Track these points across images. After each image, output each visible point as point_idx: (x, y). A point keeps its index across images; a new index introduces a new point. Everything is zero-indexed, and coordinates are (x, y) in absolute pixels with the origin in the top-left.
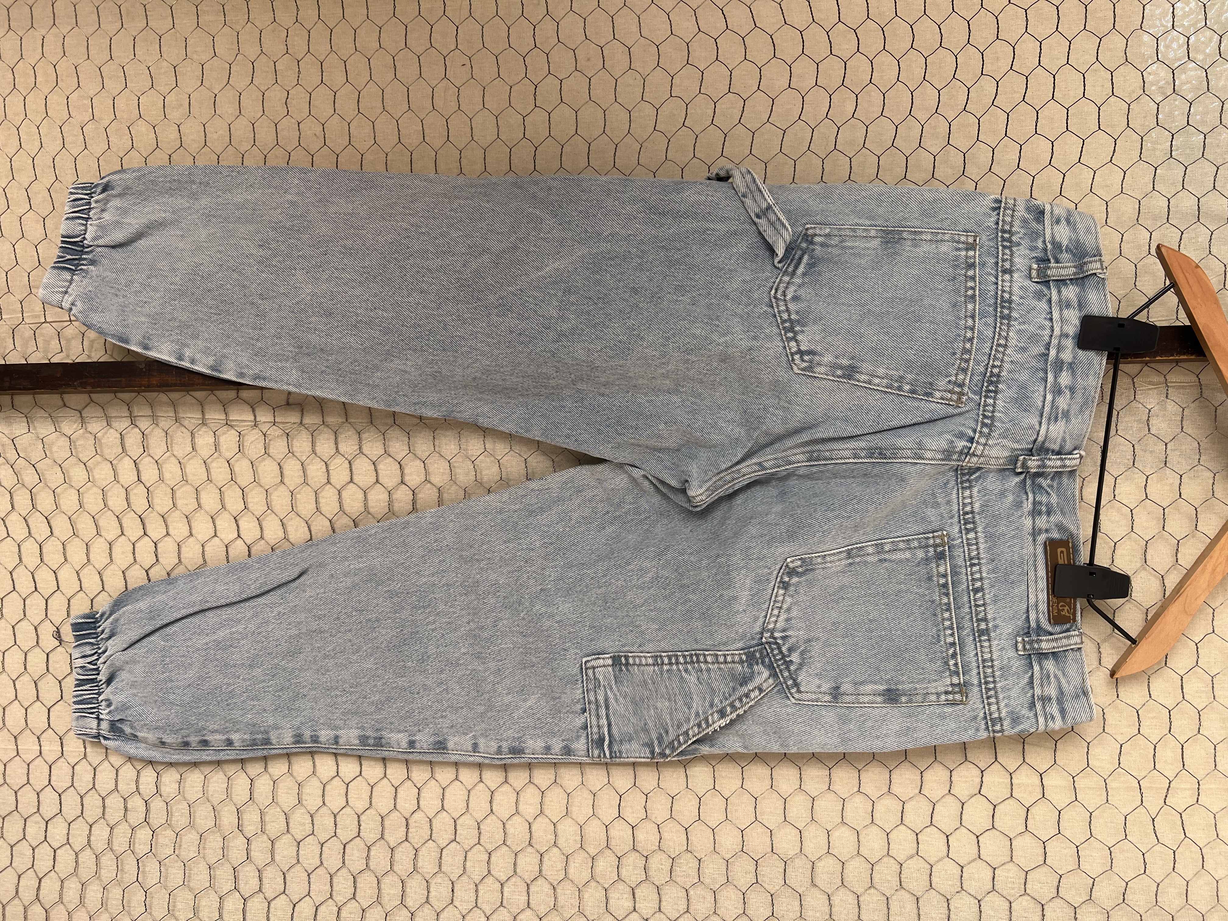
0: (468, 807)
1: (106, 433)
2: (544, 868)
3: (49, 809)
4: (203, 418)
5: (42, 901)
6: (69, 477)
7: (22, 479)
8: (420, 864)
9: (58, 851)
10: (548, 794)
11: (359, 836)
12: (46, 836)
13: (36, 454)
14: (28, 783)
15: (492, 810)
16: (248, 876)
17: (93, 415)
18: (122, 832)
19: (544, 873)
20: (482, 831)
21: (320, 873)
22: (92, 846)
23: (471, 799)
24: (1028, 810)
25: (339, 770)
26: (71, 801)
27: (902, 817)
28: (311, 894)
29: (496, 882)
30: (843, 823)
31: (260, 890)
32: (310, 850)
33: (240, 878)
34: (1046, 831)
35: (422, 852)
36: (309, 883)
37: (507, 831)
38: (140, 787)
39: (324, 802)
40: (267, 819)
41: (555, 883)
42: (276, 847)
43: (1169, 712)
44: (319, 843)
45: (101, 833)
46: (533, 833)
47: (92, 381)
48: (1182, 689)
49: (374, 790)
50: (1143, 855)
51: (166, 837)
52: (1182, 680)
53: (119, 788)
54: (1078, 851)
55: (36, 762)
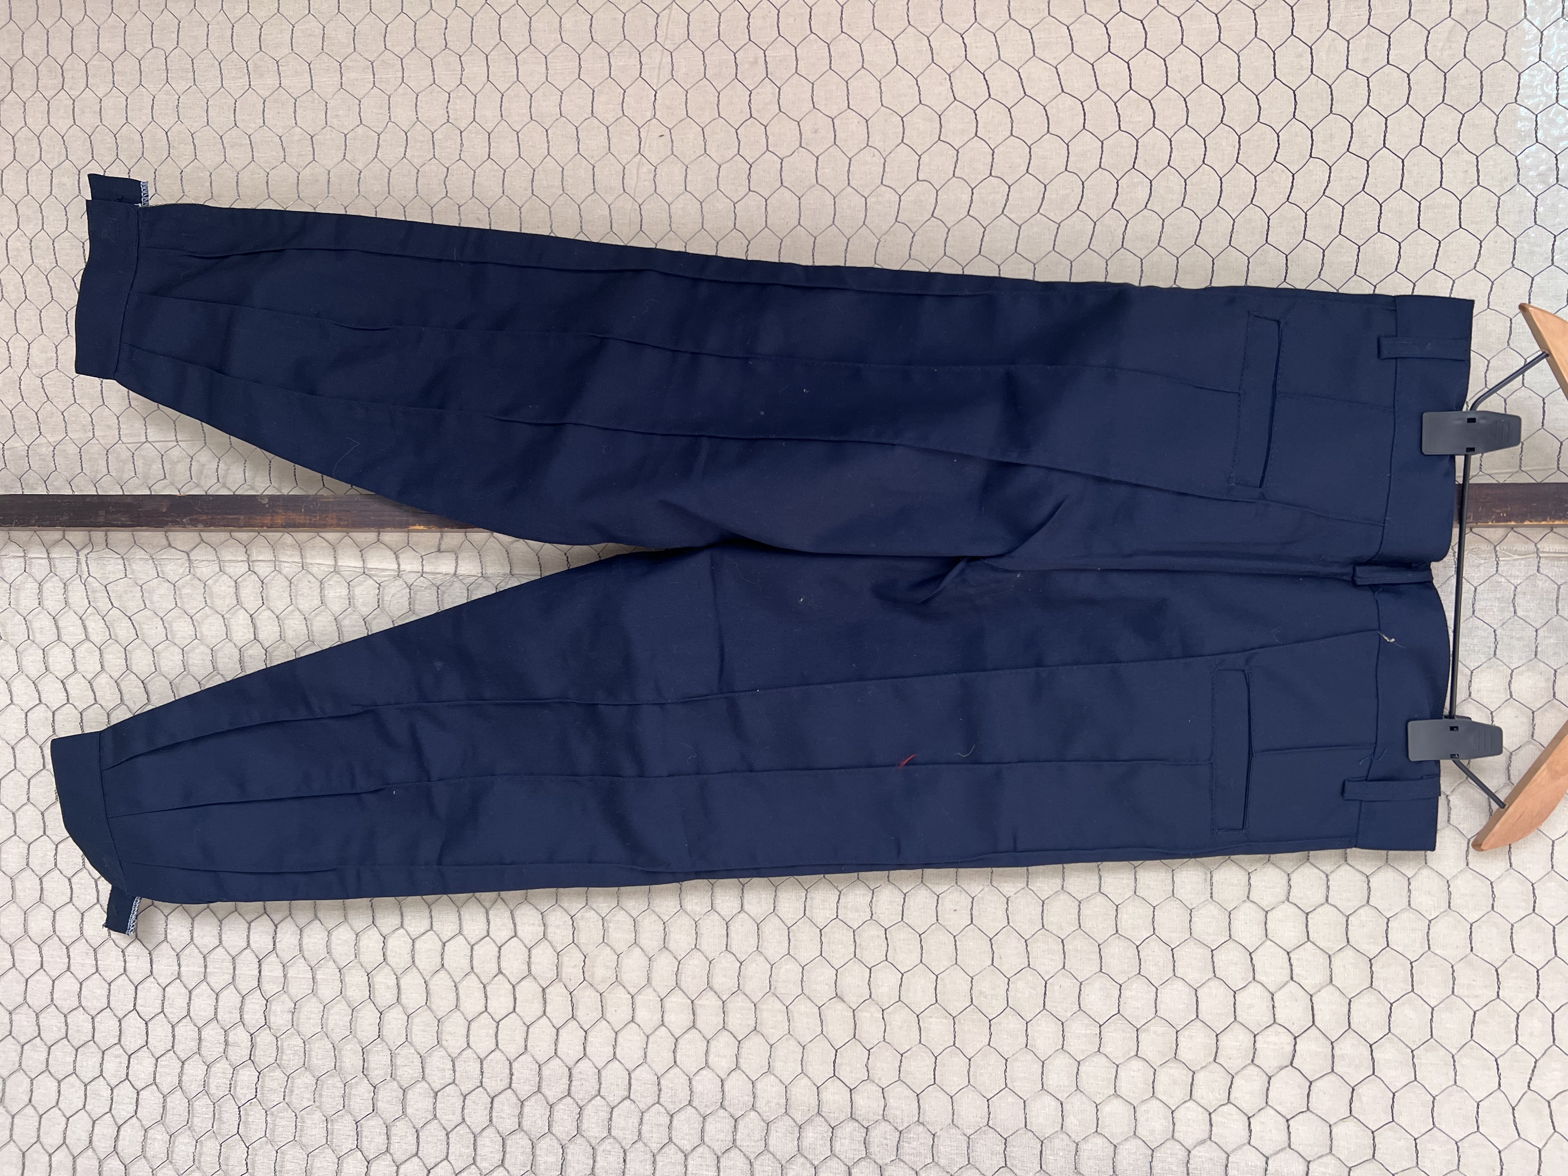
0: (646, 1057)
1: (218, 580)
2: (739, 1136)
3: (133, 1040)
4: (336, 565)
5: (121, 1154)
6: (171, 631)
7: (116, 635)
8: (585, 1126)
9: (141, 1093)
10: (746, 1045)
11: (510, 1087)
12: (127, 1073)
13: (133, 604)
14: (108, 1006)
15: (675, 1062)
16: (373, 1131)
17: (203, 558)
18: (222, 1069)
19: (738, 1143)
20: (663, 1088)
21: (462, 1132)
22: (184, 1088)
23: (650, 1046)
24: (1353, 1090)
25: (488, 1004)
26: (160, 1032)
27: (1191, 1090)
28: (450, 1158)
29: (679, 1152)
30: (1116, 1094)
31: (387, 1150)
32: (449, 1103)
33: (364, 1134)
34: (1375, 1116)
35: (589, 1111)
36: (448, 1143)
37: (694, 1090)
38: (245, 1016)
39: (468, 1044)
40: (398, 1063)
41: (752, 1157)
42: (408, 1097)
43: (1538, 972)
44: (462, 1094)
45: (195, 1071)
46: (726, 1093)
47: (205, 517)
48: (1554, 943)
49: (530, 1030)
50: (1500, 1152)
51: (274, 1080)
52: (1554, 931)
53: (219, 1017)
54: (1416, 1144)
55: (119, 981)
